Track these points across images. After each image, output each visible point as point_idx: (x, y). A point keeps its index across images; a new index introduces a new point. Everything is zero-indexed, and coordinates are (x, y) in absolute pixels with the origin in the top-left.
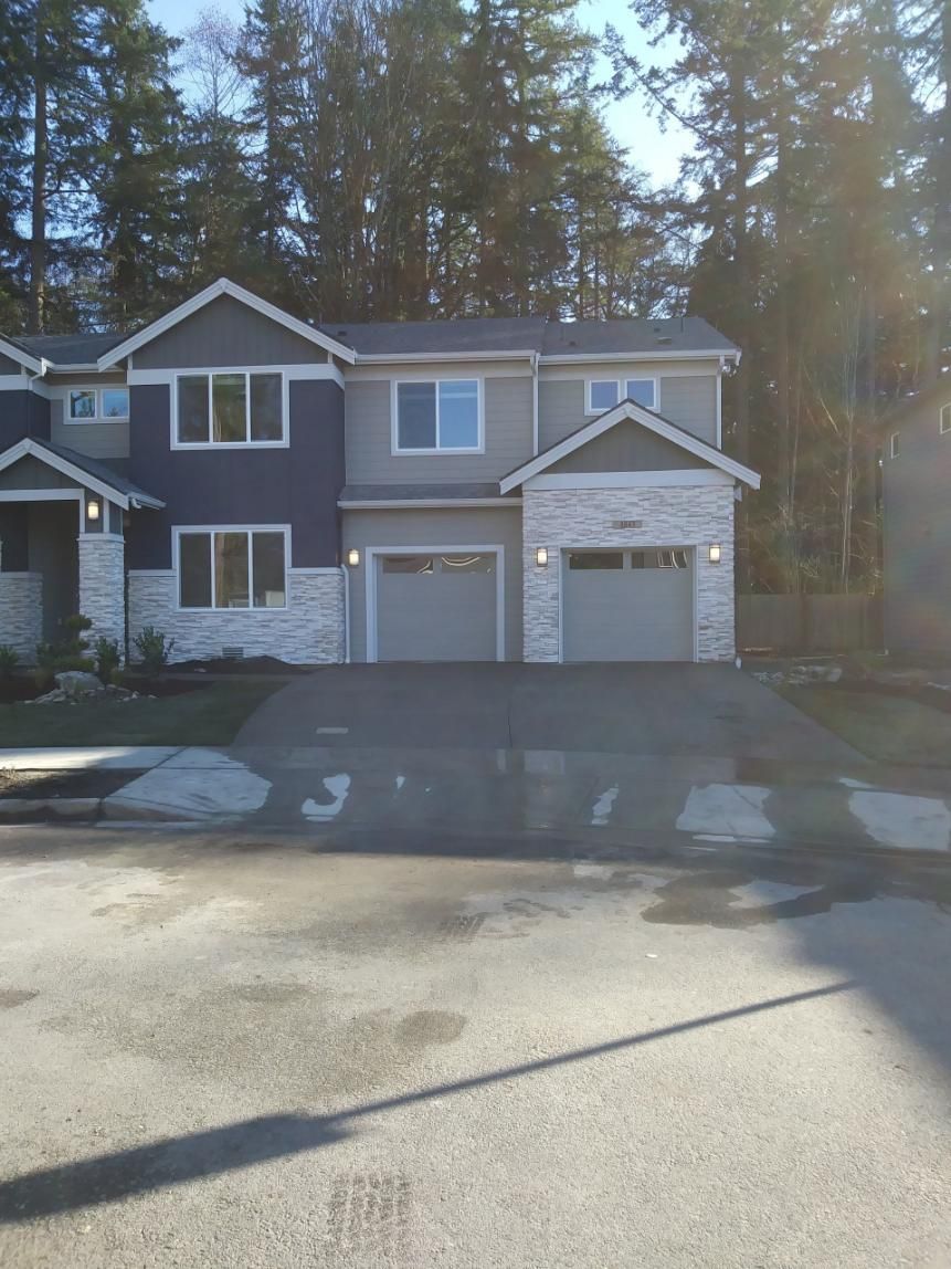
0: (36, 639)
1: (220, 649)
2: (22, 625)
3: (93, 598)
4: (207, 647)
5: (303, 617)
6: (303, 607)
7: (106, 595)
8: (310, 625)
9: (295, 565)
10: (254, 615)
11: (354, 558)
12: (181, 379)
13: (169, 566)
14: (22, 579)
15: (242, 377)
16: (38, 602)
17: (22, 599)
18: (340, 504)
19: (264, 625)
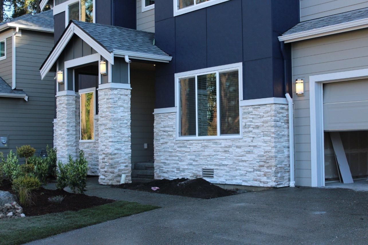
1: (200, 170)
3: (105, 131)
4: (194, 168)
5: (251, 144)
6: (251, 135)
8: (256, 151)
10: (221, 141)
11: (299, 87)
13: (172, 105)
18: (281, 38)
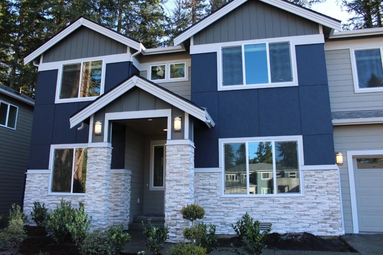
0: (127, 213)
2: (119, 204)
3: (177, 187)
5: (314, 201)
7: (186, 185)
9: (306, 163)
10: (279, 199)
12: (224, 49)
14: (121, 174)
15: (264, 45)
16: (129, 188)
17: (119, 187)
19: (286, 207)
